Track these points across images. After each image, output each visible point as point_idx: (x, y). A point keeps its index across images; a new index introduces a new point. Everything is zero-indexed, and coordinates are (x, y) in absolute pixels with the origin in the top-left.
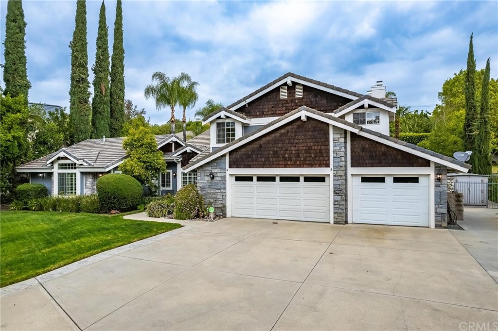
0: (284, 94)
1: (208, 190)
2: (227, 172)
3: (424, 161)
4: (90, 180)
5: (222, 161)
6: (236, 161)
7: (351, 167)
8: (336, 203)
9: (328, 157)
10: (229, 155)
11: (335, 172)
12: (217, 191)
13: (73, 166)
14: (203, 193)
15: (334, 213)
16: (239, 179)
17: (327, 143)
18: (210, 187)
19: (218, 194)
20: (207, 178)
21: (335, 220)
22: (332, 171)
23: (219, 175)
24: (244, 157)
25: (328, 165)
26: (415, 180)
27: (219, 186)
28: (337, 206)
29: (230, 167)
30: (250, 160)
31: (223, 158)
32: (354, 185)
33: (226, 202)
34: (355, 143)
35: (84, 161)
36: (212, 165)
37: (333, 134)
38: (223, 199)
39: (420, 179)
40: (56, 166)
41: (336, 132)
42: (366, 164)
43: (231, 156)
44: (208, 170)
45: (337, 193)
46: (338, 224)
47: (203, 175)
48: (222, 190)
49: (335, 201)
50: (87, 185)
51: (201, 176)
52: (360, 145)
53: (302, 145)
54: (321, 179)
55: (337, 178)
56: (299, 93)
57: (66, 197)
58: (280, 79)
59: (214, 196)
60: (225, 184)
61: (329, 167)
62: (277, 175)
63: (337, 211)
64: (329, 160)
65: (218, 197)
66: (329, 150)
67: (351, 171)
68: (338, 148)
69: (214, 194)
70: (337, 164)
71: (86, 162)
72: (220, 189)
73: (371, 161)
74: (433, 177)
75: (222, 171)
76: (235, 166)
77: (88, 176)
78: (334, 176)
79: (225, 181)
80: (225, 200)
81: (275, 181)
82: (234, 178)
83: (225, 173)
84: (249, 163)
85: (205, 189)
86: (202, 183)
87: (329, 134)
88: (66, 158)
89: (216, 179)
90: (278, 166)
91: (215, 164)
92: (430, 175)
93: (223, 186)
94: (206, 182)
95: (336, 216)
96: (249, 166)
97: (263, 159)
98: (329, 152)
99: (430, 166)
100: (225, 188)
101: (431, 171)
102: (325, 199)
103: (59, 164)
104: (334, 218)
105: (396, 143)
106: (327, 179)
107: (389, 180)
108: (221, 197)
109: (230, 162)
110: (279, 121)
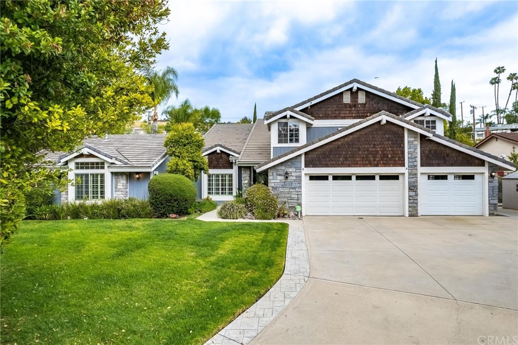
0: (347, 99)
1: (281, 190)
2: (302, 171)
3: (480, 162)
4: (122, 182)
5: (297, 160)
6: (313, 161)
7: (421, 166)
8: (411, 198)
9: (404, 157)
10: (305, 155)
11: (410, 171)
12: (291, 190)
13: (101, 165)
14: (276, 192)
15: (409, 207)
16: (312, 178)
17: (402, 145)
18: (283, 187)
19: (293, 193)
20: (282, 178)
21: (410, 213)
22: (407, 170)
23: (293, 174)
24: (321, 157)
25: (403, 165)
26: (471, 177)
27: (293, 185)
28: (412, 201)
29: (306, 166)
30: (328, 159)
31: (298, 158)
32: (423, 182)
33: (301, 201)
34: (424, 146)
35: (116, 159)
36: (286, 164)
37: (408, 137)
38: (298, 198)
39: (476, 177)
40: (72, 165)
41: (411, 136)
42: (433, 164)
43: (307, 156)
44: (281, 170)
45: (411, 190)
46: (413, 216)
47: (275, 174)
48: (297, 189)
49: (409, 196)
50: (118, 187)
51: (273, 175)
52: (428, 148)
53: (380, 146)
54: (396, 177)
55: (412, 177)
56: (362, 99)
57: (89, 202)
58: (346, 84)
59: (288, 195)
60: (300, 183)
61: (404, 166)
62: (353, 174)
63: (412, 205)
64: (404, 160)
65: (293, 196)
66: (404, 151)
67: (421, 170)
68: (413, 150)
69: (288, 193)
70: (411, 164)
71: (121, 161)
72: (295, 188)
73: (437, 161)
74: (487, 175)
75: (297, 171)
76: (311, 165)
77: (120, 177)
78: (409, 175)
79: (301, 180)
80: (301, 199)
81: (351, 179)
82: (308, 178)
83: (301, 172)
84: (327, 163)
85: (278, 189)
86: (274, 183)
87: (404, 137)
88: (91, 156)
89: (289, 178)
90: (355, 166)
91: (290, 163)
92: (484, 173)
93: (298, 185)
94: (279, 181)
95: (411, 209)
96: (327, 166)
97: (341, 159)
98: (404, 154)
99: (484, 166)
100: (300, 187)
101: (485, 170)
102: (398, 195)
103: (77, 164)
104: (409, 211)
105: (460, 146)
106: (400, 177)
107: (451, 178)
108: (296, 196)
109: (305, 161)
110: (360, 123)
